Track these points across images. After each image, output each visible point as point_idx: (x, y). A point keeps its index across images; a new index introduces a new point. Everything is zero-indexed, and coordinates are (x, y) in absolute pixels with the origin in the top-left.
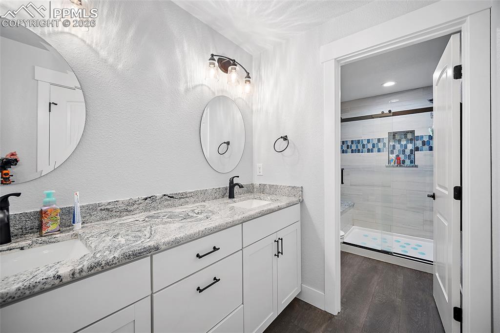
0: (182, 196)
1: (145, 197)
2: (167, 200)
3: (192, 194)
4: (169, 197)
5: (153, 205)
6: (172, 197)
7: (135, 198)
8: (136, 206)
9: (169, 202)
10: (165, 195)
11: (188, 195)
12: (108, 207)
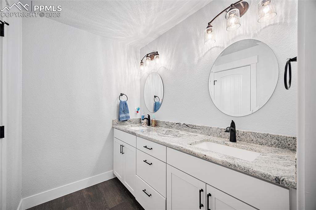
0: (193, 127)
1: (177, 123)
2: (185, 127)
3: (200, 127)
4: (186, 125)
5: (179, 128)
6: (187, 126)
7: (174, 122)
8: (174, 126)
9: (186, 128)
10: (184, 124)
11: (197, 127)
12: (167, 123)
